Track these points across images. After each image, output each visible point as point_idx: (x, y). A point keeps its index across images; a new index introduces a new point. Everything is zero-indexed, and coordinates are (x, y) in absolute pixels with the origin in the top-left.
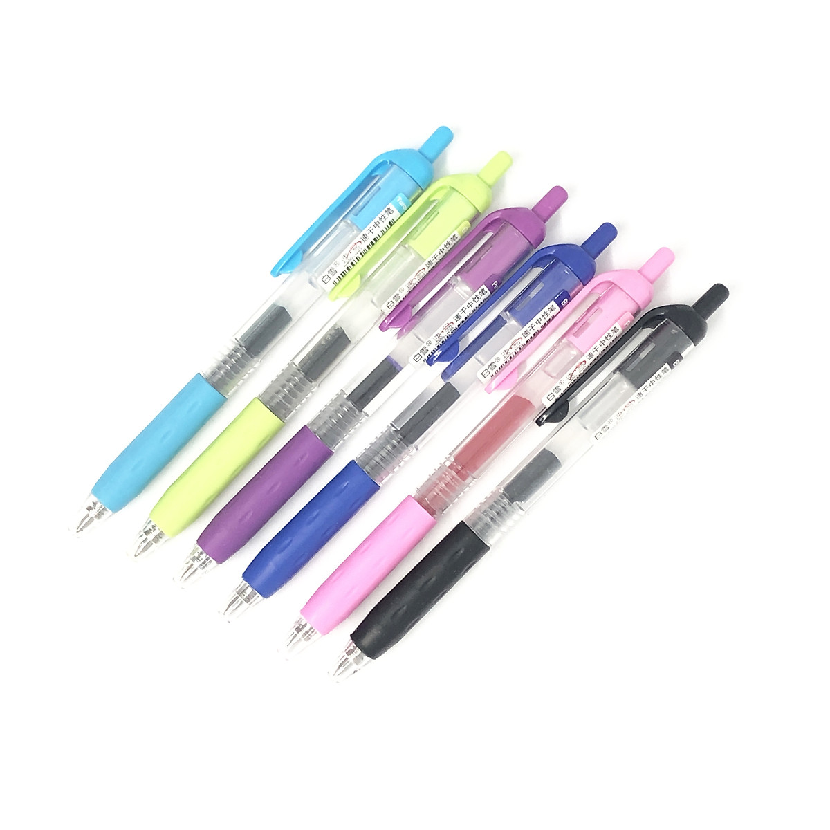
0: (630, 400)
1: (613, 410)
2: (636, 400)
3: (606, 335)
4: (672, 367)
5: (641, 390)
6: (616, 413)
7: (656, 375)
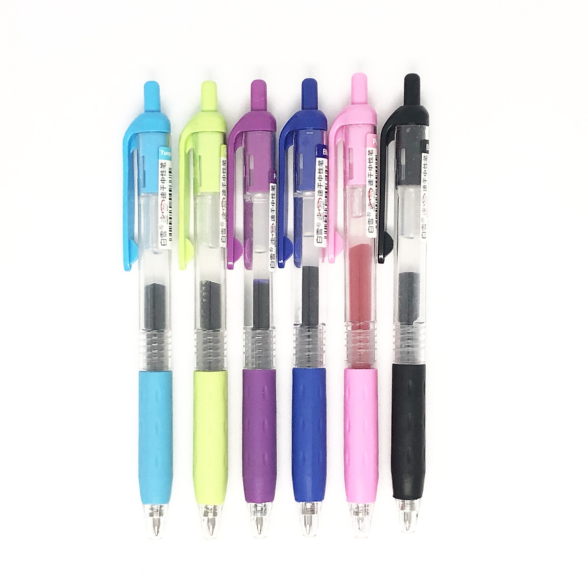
0: (422, 196)
1: (418, 212)
2: (425, 192)
3: (368, 161)
4: (427, 152)
5: (422, 184)
6: (421, 211)
7: (423, 166)
